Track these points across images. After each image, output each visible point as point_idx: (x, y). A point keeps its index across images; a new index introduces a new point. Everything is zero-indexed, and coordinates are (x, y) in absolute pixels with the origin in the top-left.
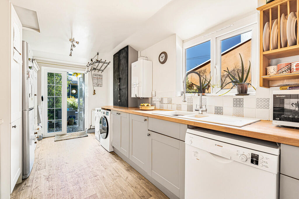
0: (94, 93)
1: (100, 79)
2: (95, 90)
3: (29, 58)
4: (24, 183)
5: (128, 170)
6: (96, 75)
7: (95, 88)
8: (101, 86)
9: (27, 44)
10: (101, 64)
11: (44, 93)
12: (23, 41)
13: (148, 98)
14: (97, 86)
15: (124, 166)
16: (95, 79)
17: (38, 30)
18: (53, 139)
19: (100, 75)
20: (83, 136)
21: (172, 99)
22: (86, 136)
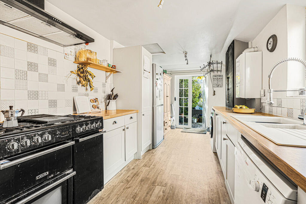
0: (214, 94)
1: (220, 80)
2: (214, 91)
3: (156, 73)
4: (152, 150)
5: (217, 173)
6: (215, 77)
7: (215, 89)
8: (221, 87)
9: (155, 64)
10: (215, 65)
11: (177, 95)
12: (153, 64)
13: (255, 99)
14: (217, 87)
15: (217, 168)
16: (215, 80)
17: (164, 52)
18: (181, 130)
19: (220, 76)
20: (203, 133)
21: (282, 99)
22: (204, 134)
